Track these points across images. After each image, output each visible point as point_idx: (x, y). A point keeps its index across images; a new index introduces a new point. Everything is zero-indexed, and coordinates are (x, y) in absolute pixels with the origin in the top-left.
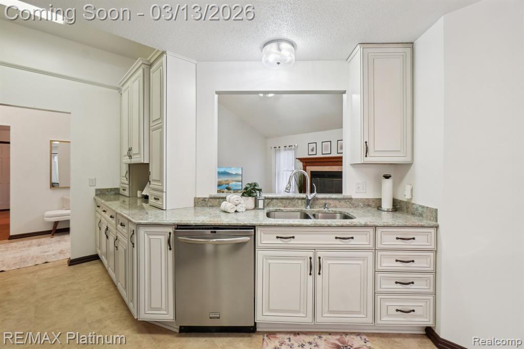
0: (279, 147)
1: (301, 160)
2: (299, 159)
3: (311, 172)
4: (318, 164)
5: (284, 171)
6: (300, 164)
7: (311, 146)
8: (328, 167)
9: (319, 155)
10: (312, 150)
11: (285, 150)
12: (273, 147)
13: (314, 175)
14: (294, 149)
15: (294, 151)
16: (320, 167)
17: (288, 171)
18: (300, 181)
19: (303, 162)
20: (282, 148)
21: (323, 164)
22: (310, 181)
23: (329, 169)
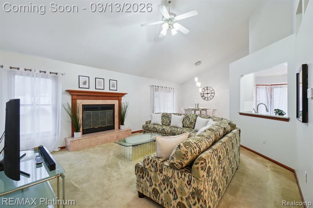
1: (70, 92)
3: (83, 105)
7: (82, 80)
9: (92, 89)
10: (84, 83)
13: (86, 108)
19: (72, 95)
21: (98, 98)
22: (82, 115)
23: (103, 102)
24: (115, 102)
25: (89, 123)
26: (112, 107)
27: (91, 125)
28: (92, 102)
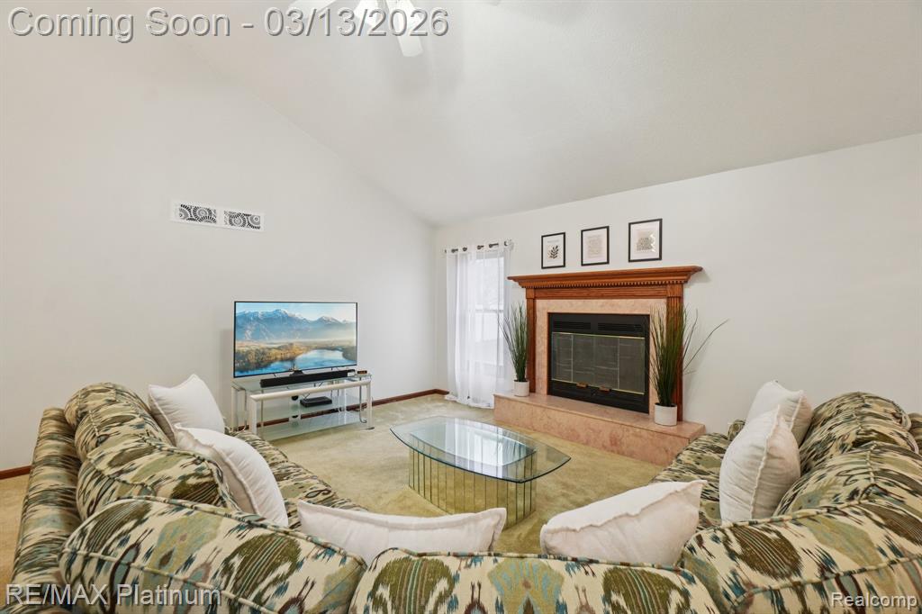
0: (465, 249)
1: (522, 281)
2: (515, 279)
3: (550, 315)
4: (570, 292)
5: (477, 311)
6: (520, 296)
7: (550, 244)
8: (601, 301)
9: (573, 267)
10: (554, 254)
11: (479, 257)
12: (449, 250)
13: (557, 322)
14: (503, 254)
15: (502, 259)
16: (574, 301)
17: (487, 310)
18: (519, 341)
19: (527, 288)
20: (473, 250)
21: (585, 292)
22: (546, 341)
23: (602, 306)
24: (655, 308)
25: (565, 367)
26: (638, 325)
27: (570, 376)
28: (572, 305)
